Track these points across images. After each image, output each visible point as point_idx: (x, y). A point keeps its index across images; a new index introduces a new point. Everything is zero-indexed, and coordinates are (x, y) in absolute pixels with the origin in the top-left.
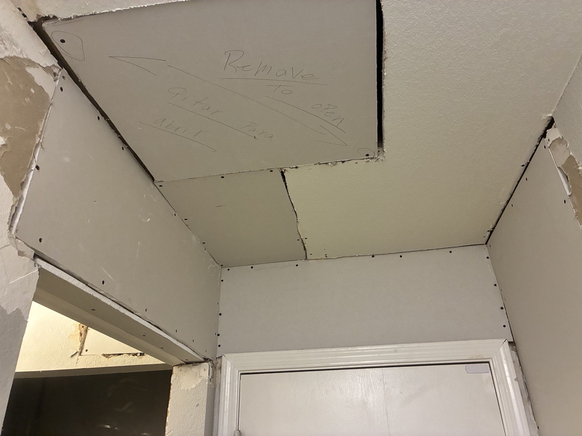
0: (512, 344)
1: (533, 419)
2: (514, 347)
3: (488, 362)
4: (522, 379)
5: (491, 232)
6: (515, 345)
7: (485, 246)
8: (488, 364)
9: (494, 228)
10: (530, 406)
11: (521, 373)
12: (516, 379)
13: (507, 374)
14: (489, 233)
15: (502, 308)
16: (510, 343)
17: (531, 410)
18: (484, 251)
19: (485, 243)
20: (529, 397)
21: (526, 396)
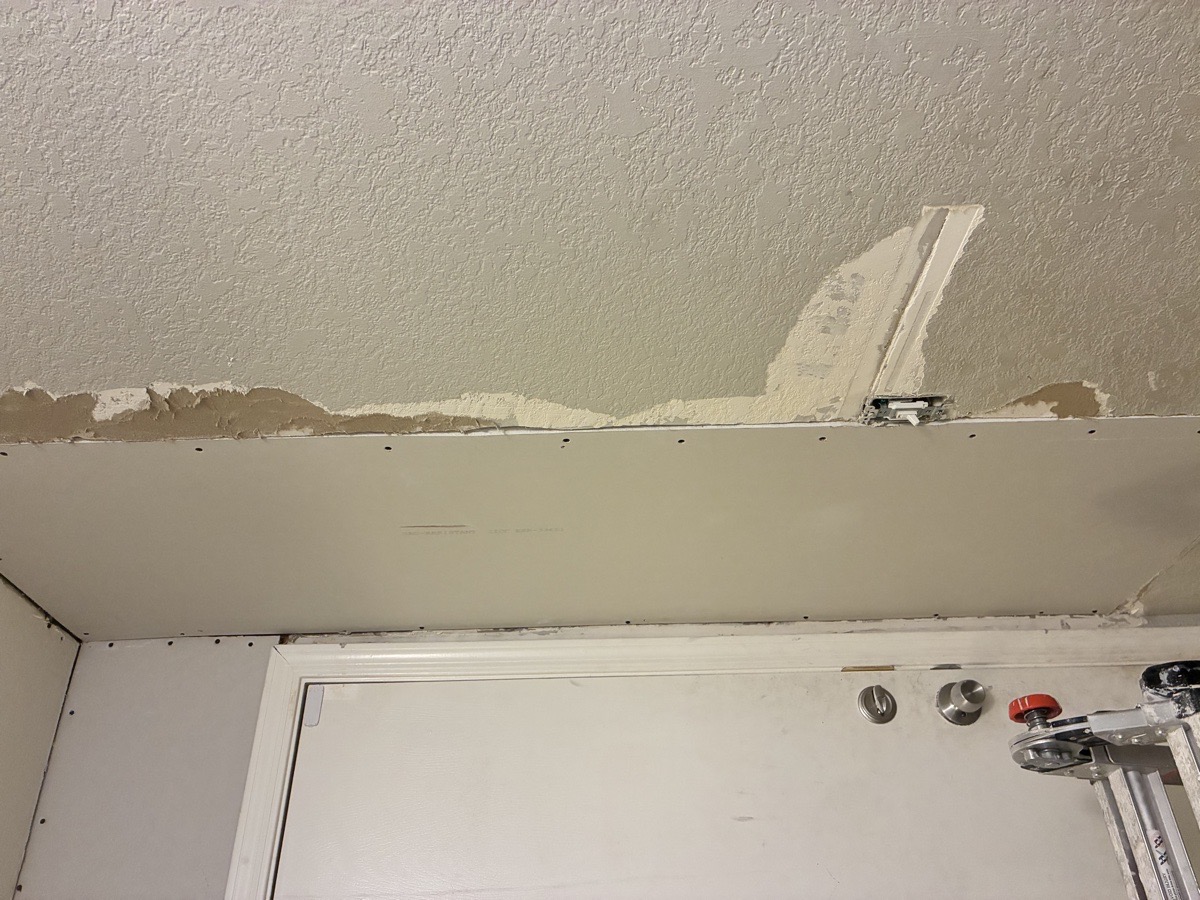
0: (284, 639)
1: (409, 633)
2: (290, 637)
3: (307, 685)
4: (344, 637)
5: (54, 622)
6: (288, 635)
7: (84, 645)
8: (310, 686)
9: (47, 615)
10: (390, 634)
11: (335, 636)
12: (343, 645)
13: (330, 657)
14: (54, 627)
15: (218, 642)
16: (282, 642)
17: (395, 634)
18: (95, 650)
19: (78, 644)
20: (375, 633)
21: (372, 637)
